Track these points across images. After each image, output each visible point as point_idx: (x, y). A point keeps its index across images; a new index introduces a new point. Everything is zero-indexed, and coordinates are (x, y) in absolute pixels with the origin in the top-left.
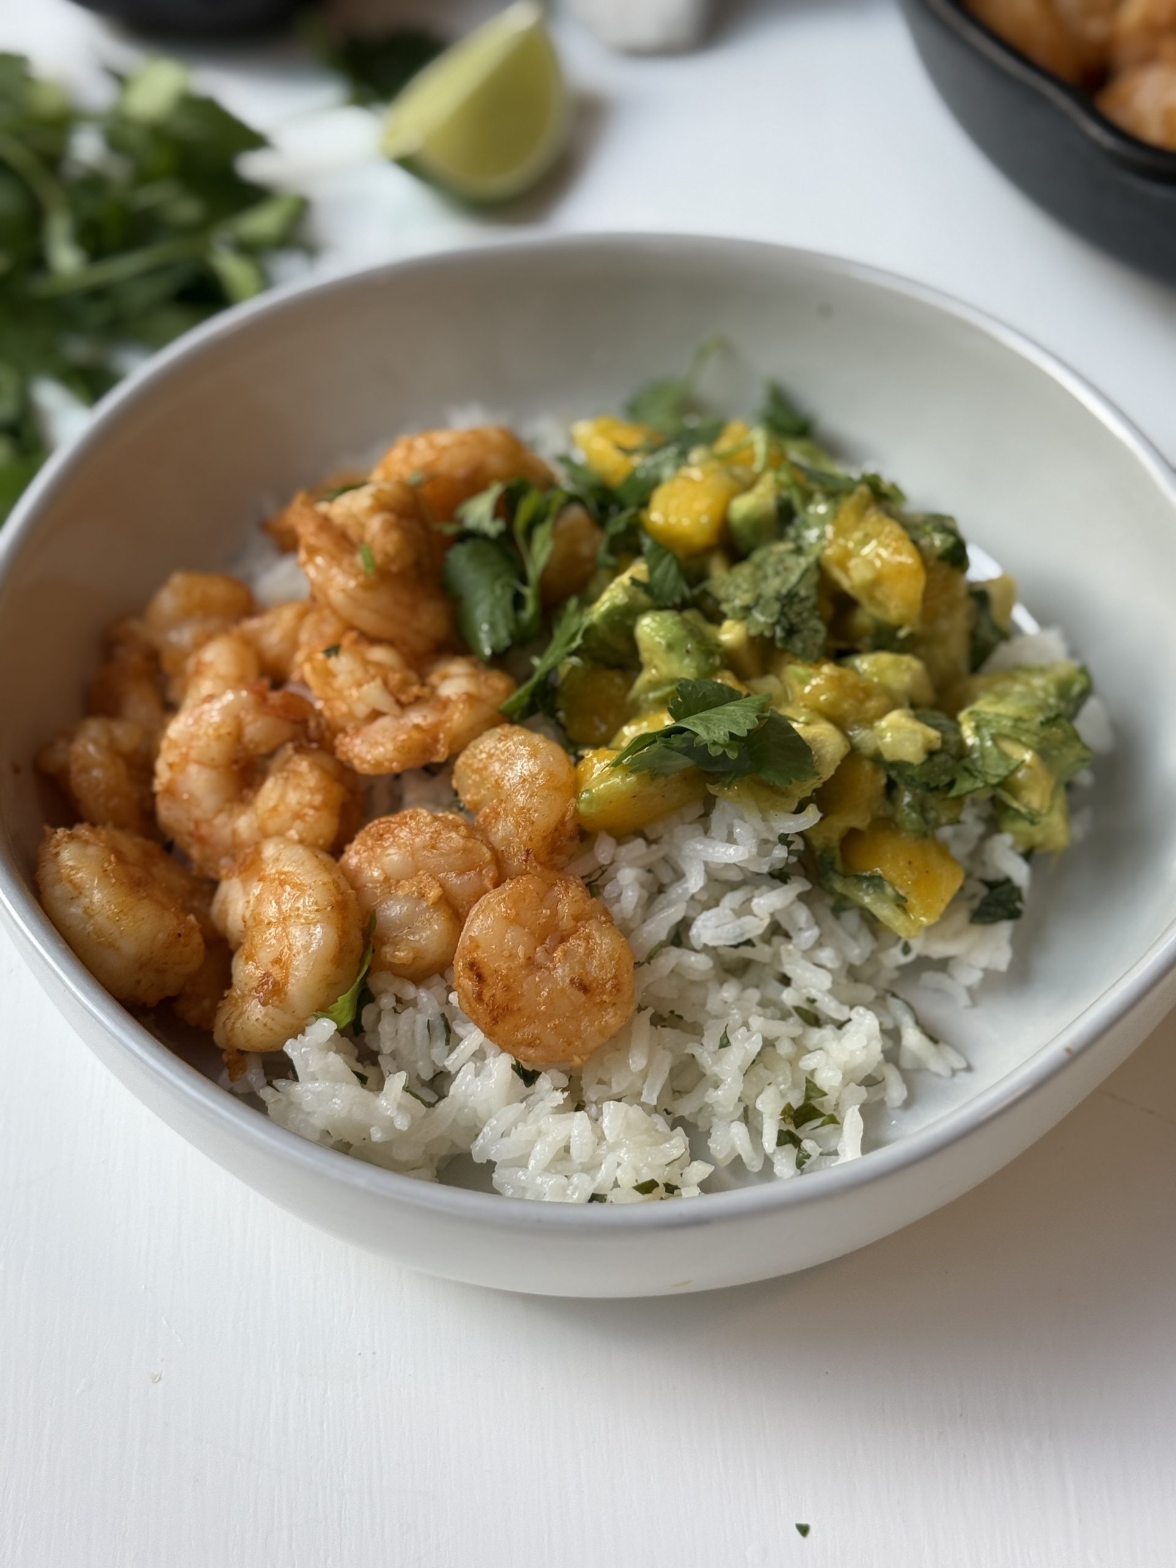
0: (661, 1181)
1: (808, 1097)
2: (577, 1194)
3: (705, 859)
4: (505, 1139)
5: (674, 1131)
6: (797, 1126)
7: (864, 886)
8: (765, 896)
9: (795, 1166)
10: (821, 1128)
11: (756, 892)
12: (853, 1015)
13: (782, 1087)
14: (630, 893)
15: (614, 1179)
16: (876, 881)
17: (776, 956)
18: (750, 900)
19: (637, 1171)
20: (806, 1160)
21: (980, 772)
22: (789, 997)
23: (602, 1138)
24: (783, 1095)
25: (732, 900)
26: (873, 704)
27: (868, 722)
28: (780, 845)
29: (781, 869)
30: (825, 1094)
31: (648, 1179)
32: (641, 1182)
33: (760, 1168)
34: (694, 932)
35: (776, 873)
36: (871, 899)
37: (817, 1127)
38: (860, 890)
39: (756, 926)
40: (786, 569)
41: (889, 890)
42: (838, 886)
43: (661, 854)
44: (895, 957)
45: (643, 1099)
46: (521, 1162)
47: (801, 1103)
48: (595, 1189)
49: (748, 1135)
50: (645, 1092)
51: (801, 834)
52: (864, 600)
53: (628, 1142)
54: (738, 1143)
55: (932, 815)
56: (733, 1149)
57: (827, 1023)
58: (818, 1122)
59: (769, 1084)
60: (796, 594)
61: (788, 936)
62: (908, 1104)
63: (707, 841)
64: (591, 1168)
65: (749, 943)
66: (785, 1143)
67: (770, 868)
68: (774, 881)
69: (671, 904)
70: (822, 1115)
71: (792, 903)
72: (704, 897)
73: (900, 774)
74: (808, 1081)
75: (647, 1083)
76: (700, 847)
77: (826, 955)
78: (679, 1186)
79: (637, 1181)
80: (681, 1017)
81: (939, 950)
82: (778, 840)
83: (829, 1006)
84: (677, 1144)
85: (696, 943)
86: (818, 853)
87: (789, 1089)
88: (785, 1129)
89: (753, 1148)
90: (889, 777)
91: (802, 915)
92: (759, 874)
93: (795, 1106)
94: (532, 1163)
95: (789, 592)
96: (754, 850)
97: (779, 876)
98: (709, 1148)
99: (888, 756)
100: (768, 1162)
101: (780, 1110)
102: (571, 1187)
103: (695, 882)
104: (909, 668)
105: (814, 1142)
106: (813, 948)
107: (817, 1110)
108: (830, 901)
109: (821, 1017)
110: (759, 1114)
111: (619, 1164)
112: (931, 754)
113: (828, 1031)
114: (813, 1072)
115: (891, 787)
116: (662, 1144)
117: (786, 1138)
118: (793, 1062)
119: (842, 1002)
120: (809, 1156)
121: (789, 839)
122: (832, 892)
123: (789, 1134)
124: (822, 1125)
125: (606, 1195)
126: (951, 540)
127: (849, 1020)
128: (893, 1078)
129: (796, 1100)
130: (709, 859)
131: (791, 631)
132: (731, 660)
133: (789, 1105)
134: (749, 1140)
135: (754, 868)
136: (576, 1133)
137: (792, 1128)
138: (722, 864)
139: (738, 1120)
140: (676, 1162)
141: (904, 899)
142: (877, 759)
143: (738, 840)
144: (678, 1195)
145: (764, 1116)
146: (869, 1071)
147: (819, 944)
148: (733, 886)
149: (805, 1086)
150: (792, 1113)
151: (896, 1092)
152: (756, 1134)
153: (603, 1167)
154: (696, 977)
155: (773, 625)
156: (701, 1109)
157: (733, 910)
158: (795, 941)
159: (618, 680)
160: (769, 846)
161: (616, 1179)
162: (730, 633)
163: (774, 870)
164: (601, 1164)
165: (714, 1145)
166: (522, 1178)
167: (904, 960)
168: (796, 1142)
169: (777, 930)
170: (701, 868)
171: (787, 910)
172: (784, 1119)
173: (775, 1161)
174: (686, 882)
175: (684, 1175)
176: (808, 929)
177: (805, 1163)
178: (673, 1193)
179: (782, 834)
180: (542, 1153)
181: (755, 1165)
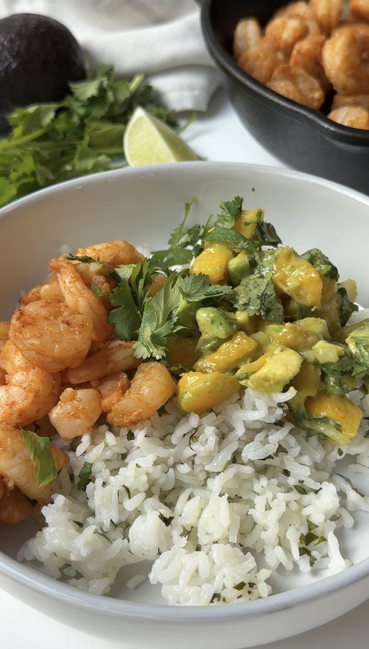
0: (246, 582)
1: (310, 529)
2: (206, 595)
3: (243, 420)
4: (166, 570)
5: (246, 555)
6: (307, 545)
7: (319, 423)
8: (274, 435)
9: (310, 565)
10: (319, 544)
11: (269, 433)
12: (322, 486)
13: (296, 526)
14: (211, 439)
15: (222, 585)
16: (324, 420)
17: (282, 462)
18: (267, 436)
19: (234, 578)
20: (314, 561)
21: (363, 364)
22: (292, 481)
23: (213, 563)
24: (298, 530)
25: (259, 437)
26: (310, 339)
27: (309, 347)
28: (278, 408)
29: (280, 420)
30: (317, 526)
31: (240, 582)
32: (236, 584)
33: (292, 568)
34: (243, 454)
35: (277, 423)
36: (324, 428)
37: (317, 544)
38: (319, 425)
39: (272, 448)
40: (258, 285)
41: (332, 423)
42: (307, 425)
43: (222, 420)
44: (335, 456)
45: (230, 541)
46: (175, 581)
47: (307, 532)
48: (215, 591)
49: (283, 552)
50: (230, 537)
51: (286, 403)
52: (295, 297)
53: (227, 564)
54: (280, 556)
55: (345, 386)
56: (278, 560)
57: (309, 492)
58: (317, 541)
59: (290, 525)
60: (266, 294)
61: (286, 452)
62: (356, 526)
63: (243, 411)
64: (210, 579)
65: (270, 457)
66: (303, 554)
67: (275, 420)
68: (277, 426)
69: (230, 442)
70: (317, 537)
71: (287, 435)
72: (245, 438)
73: (327, 369)
74: (308, 521)
75: (230, 532)
76: (240, 414)
77: (306, 459)
78: (256, 583)
79: (234, 584)
80: (241, 497)
81: (354, 451)
82: (277, 406)
83: (310, 483)
84: (250, 562)
85: (245, 460)
86: (295, 411)
87: (299, 526)
88: (302, 547)
89: (287, 558)
90: (322, 371)
91: (292, 441)
92: (269, 424)
93: (305, 534)
94: (181, 582)
95: (262, 294)
96: (267, 412)
97: (279, 424)
98: (266, 562)
99: (321, 361)
100: (296, 565)
101: (298, 537)
102: (202, 592)
103: (240, 431)
104: (321, 323)
105: (317, 552)
106: (298, 456)
107: (315, 535)
108: (304, 433)
109: (306, 489)
110: (288, 540)
111: (224, 576)
112: (341, 357)
113: (312, 495)
114: (308, 517)
115: (324, 375)
116: (244, 562)
117: (304, 551)
118: (299, 512)
119: (317, 481)
120: (316, 559)
121: (282, 405)
122: (304, 428)
123: (304, 548)
124: (319, 542)
125: (220, 593)
126: (330, 267)
127: (321, 488)
128: (346, 515)
129: (305, 531)
130: (246, 419)
131: (268, 311)
132: (241, 328)
133: (302, 534)
134: (284, 554)
135: (268, 421)
136: (201, 563)
137: (305, 546)
138: (251, 421)
139: (277, 545)
140: (252, 571)
141: (340, 426)
142: (316, 363)
143: (258, 408)
144: (256, 588)
145: (291, 542)
146: (334, 513)
147: (301, 454)
148: (258, 431)
149: (307, 523)
150: (304, 538)
151: (349, 521)
152: (288, 551)
153: (216, 578)
154: (246, 477)
155: (259, 310)
156: (256, 542)
157: (261, 442)
158: (290, 453)
159: (191, 342)
160: (273, 409)
161: (224, 584)
162: (241, 316)
163: (277, 421)
164: (215, 577)
165: (269, 560)
166: (177, 590)
167: (339, 457)
168: (308, 553)
169: (281, 449)
170: (242, 424)
171: (284, 439)
172: (301, 542)
173: (300, 564)
174: (236, 431)
175: (257, 577)
176: (296, 447)
177: (314, 563)
178: (253, 587)
179: (278, 403)
180: (185, 576)
181: (289, 566)
